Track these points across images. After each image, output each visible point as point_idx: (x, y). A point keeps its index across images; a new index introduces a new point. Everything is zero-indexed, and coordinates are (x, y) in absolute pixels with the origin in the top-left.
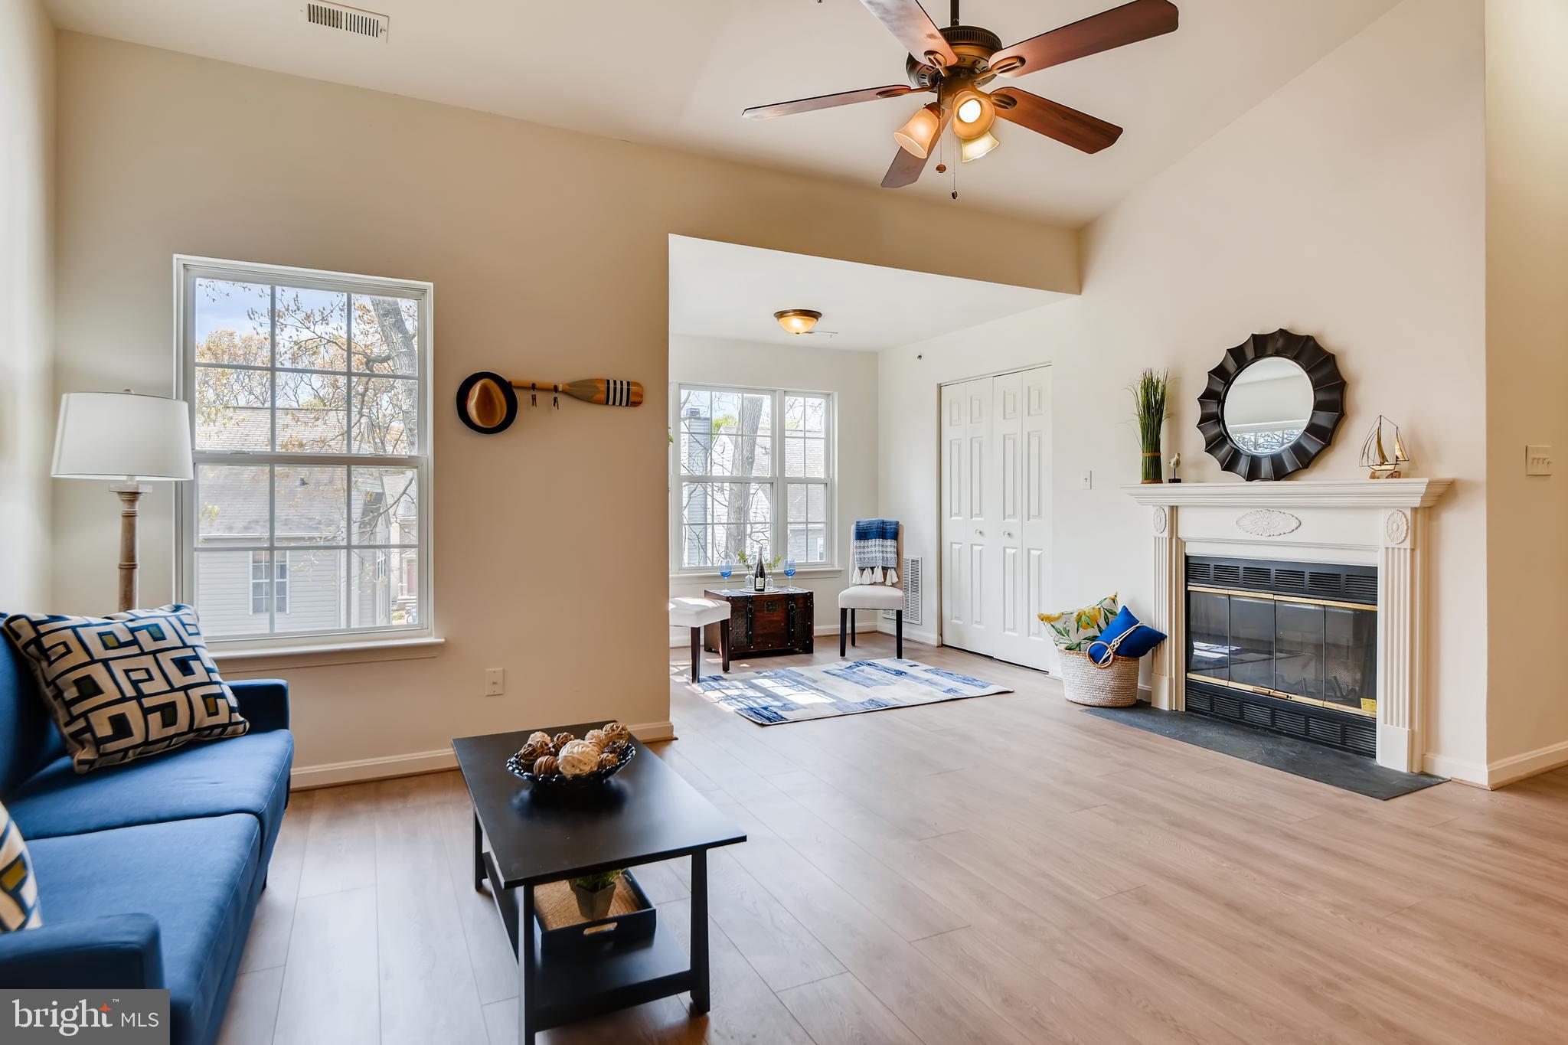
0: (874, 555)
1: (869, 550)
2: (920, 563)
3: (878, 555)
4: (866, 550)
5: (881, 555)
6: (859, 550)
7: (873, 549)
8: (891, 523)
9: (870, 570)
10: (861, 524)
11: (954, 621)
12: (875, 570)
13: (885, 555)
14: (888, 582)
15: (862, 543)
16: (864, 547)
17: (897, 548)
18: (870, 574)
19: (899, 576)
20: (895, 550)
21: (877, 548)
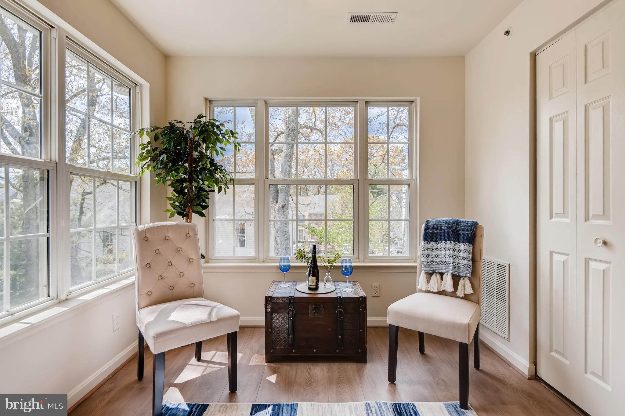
0: (443, 259)
1: (439, 253)
2: (507, 268)
3: (447, 259)
4: (434, 253)
5: (451, 260)
6: (426, 252)
7: (443, 253)
8: (466, 223)
9: (438, 275)
10: (431, 224)
11: (554, 354)
12: (444, 276)
13: (457, 261)
14: (460, 293)
15: (431, 245)
16: (433, 250)
17: (473, 254)
18: (438, 281)
19: (473, 287)
20: (470, 256)
21: (447, 252)
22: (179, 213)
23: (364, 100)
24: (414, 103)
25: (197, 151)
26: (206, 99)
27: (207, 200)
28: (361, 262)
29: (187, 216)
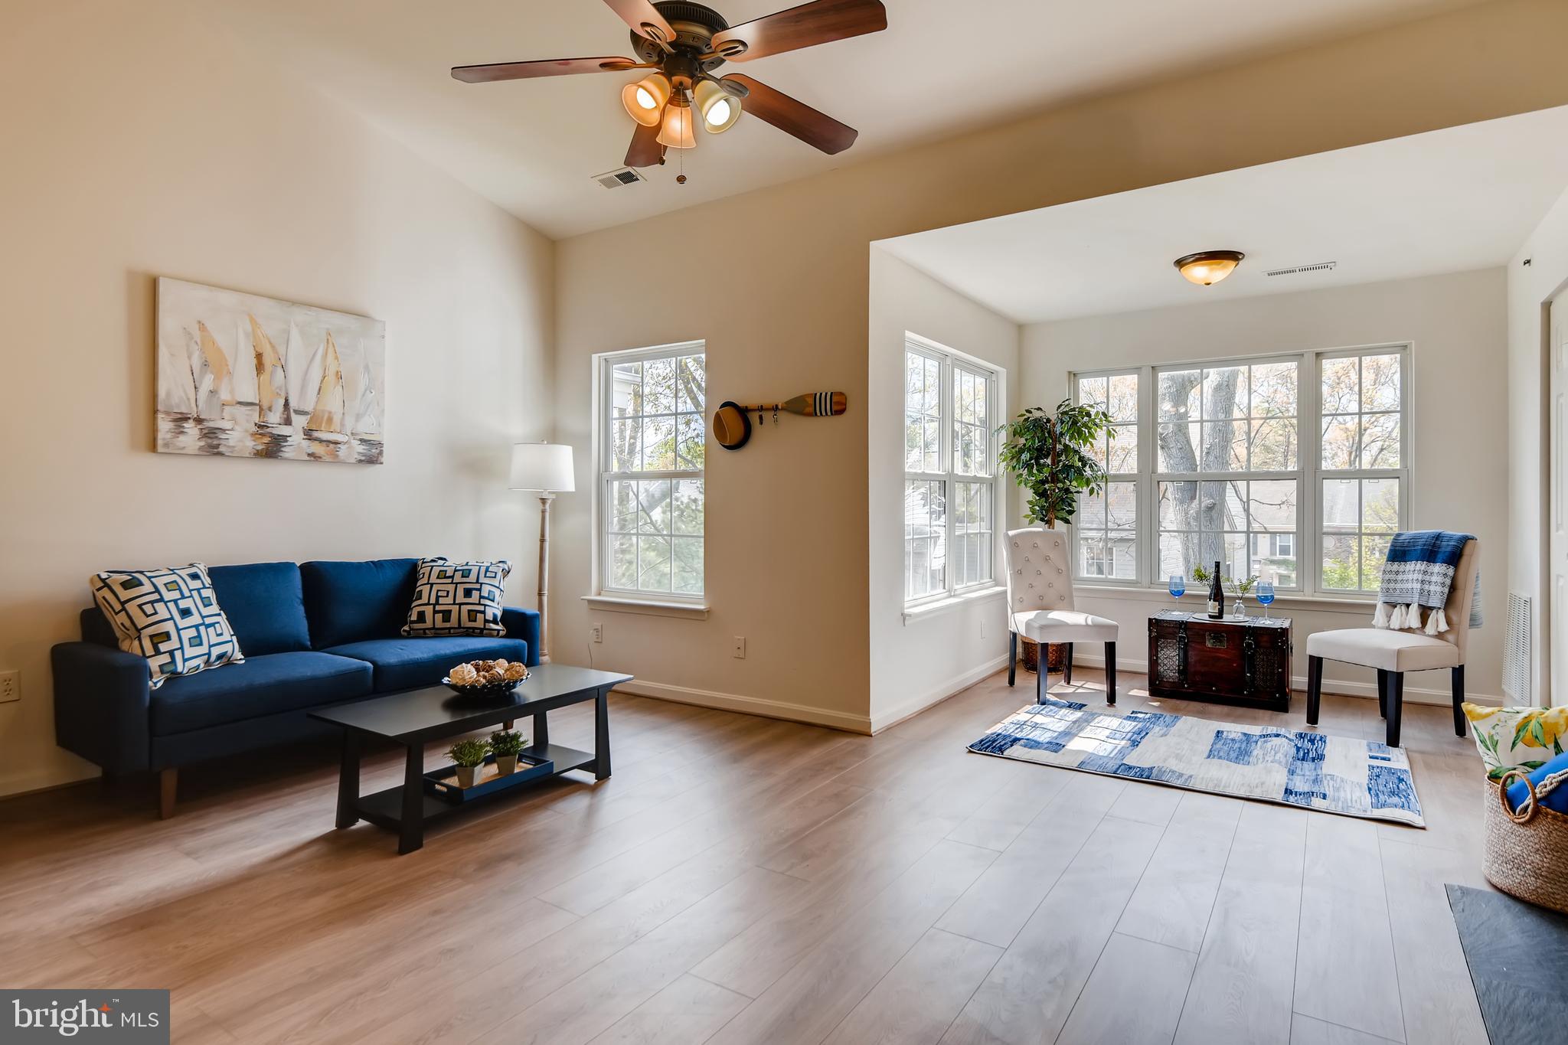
0: (1410, 586)
1: (1405, 577)
2: (1530, 605)
3: (1415, 585)
4: (1400, 577)
5: (1420, 585)
6: (1387, 577)
7: (1410, 577)
8: (1451, 538)
9: (1403, 608)
10: (1400, 538)
12: (1410, 607)
13: (1426, 587)
14: (1429, 629)
15: (1395, 566)
16: (1397, 573)
17: (1454, 579)
18: (1402, 615)
19: (1449, 622)
20: (1448, 582)
21: (1415, 576)
22: (1042, 520)
23: (1313, 351)
24: (1408, 349)
25: (1060, 443)
26: (1070, 373)
27: (1074, 504)
28: (1309, 596)
29: (1049, 523)
